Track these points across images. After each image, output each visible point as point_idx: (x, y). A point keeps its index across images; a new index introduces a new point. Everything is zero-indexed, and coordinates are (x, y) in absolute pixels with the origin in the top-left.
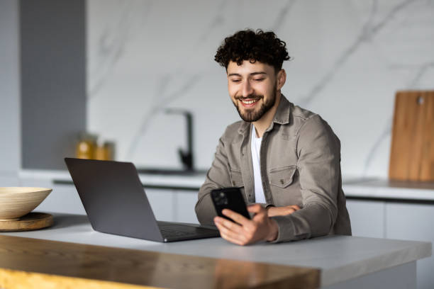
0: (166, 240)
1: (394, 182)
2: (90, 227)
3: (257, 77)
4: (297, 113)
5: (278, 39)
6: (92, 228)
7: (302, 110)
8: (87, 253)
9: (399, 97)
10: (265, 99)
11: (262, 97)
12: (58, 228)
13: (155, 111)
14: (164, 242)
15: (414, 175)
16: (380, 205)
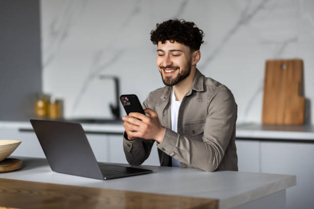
0: (105, 178)
1: (266, 126)
2: (49, 168)
3: (175, 53)
4: (209, 83)
5: (197, 28)
6: (51, 170)
7: (213, 80)
8: (48, 190)
9: (268, 64)
10: (181, 70)
11: (178, 68)
12: (26, 170)
13: (92, 77)
14: (104, 180)
15: (280, 121)
16: (256, 144)
